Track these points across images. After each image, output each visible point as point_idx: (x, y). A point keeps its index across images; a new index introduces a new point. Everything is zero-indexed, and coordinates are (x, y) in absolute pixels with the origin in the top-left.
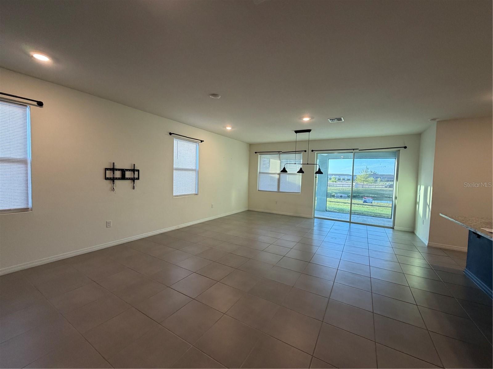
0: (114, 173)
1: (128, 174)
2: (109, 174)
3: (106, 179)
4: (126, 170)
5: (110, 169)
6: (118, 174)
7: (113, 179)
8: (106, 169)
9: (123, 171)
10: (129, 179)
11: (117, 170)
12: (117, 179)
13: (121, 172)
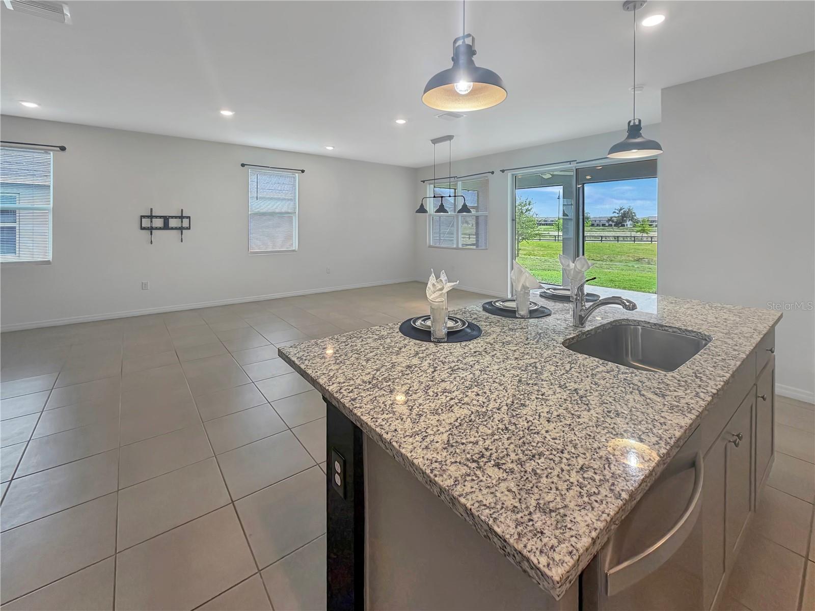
0: (151, 222)
1: (173, 223)
2: (146, 223)
3: (142, 228)
4: (169, 217)
5: (148, 217)
6: (158, 223)
7: (151, 229)
8: (142, 217)
9: (166, 219)
10: (176, 228)
11: (156, 217)
12: (156, 229)
13: (163, 220)
